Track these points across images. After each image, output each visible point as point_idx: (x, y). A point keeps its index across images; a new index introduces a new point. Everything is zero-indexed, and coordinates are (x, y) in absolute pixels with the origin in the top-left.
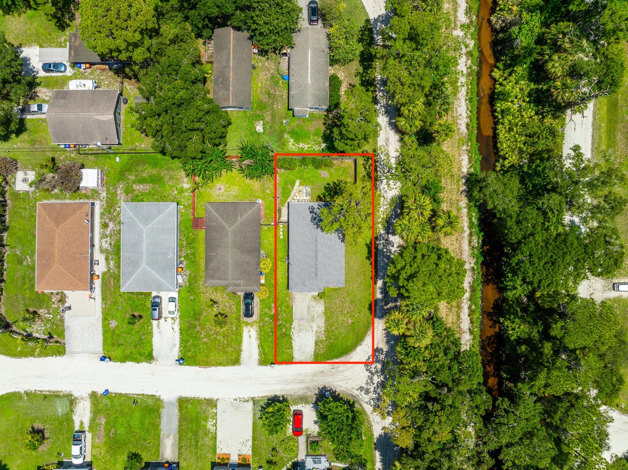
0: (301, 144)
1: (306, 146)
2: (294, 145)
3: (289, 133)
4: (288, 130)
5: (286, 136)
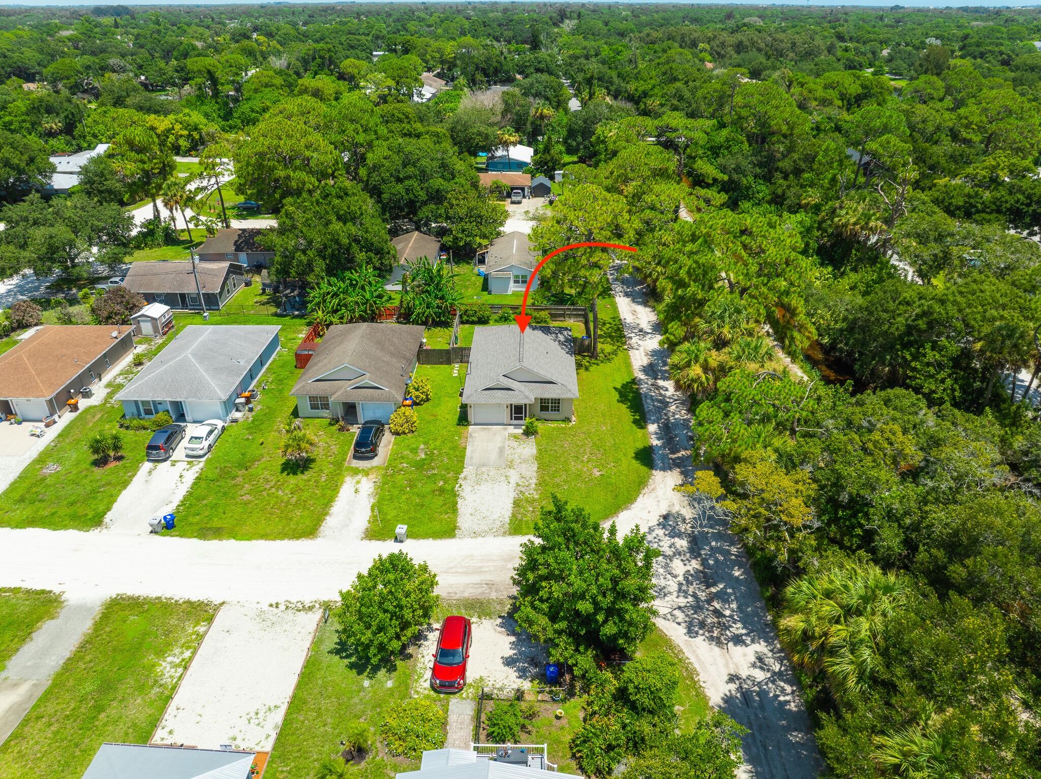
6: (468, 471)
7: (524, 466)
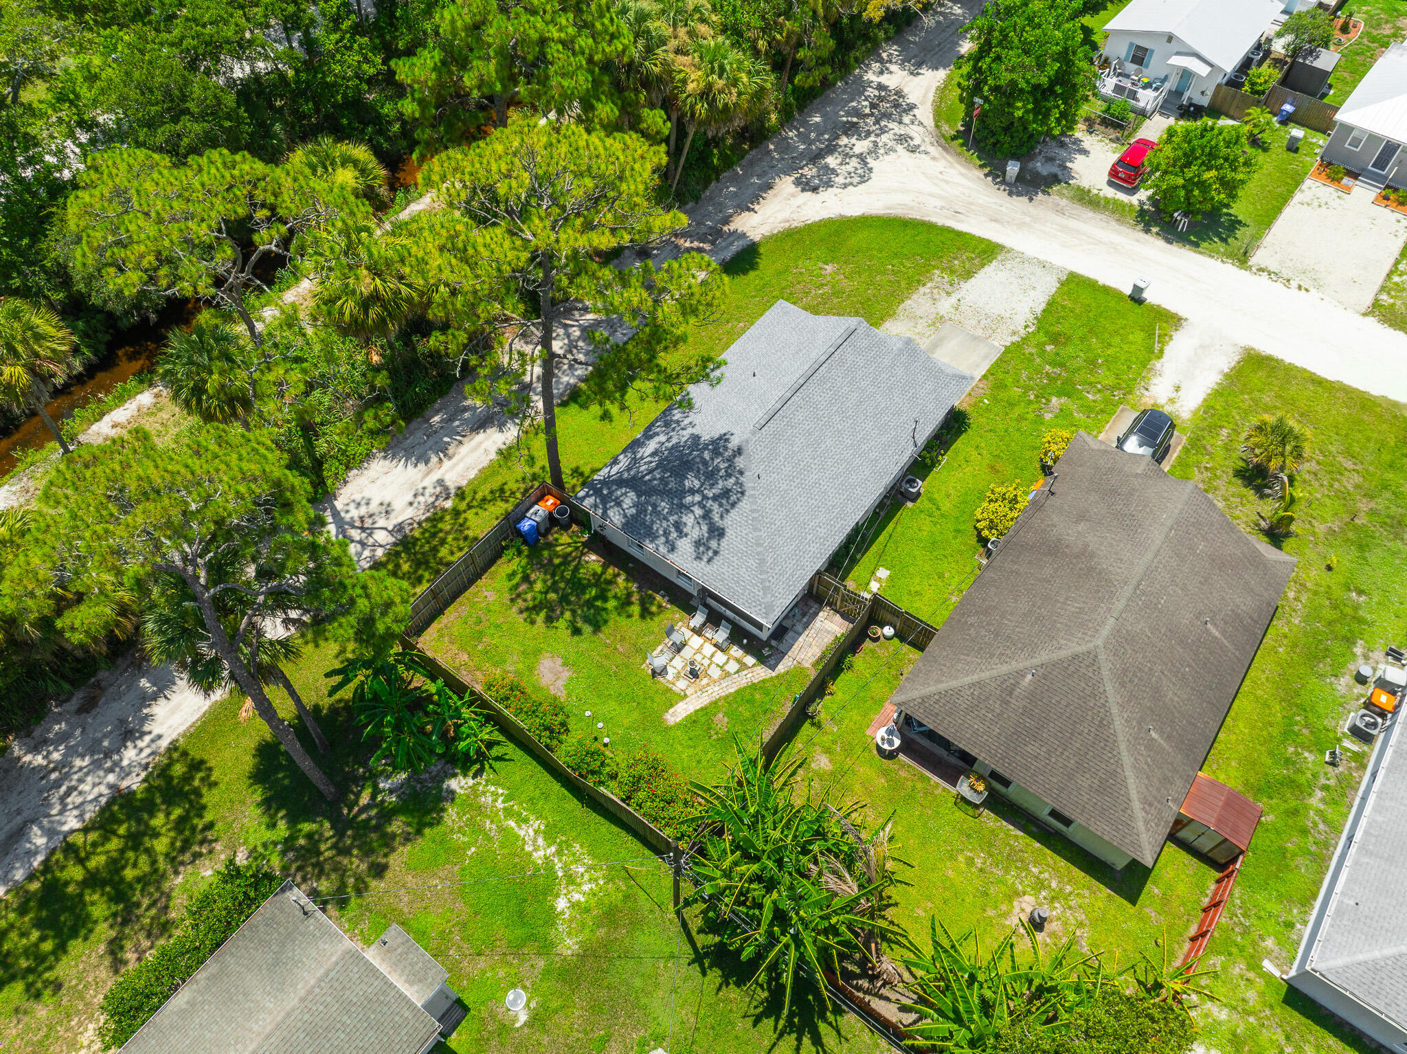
0: (538, 856)
1: (526, 832)
2: (571, 879)
3: (546, 948)
4: (541, 963)
5: (569, 945)
6: (1002, 340)
7: (921, 312)
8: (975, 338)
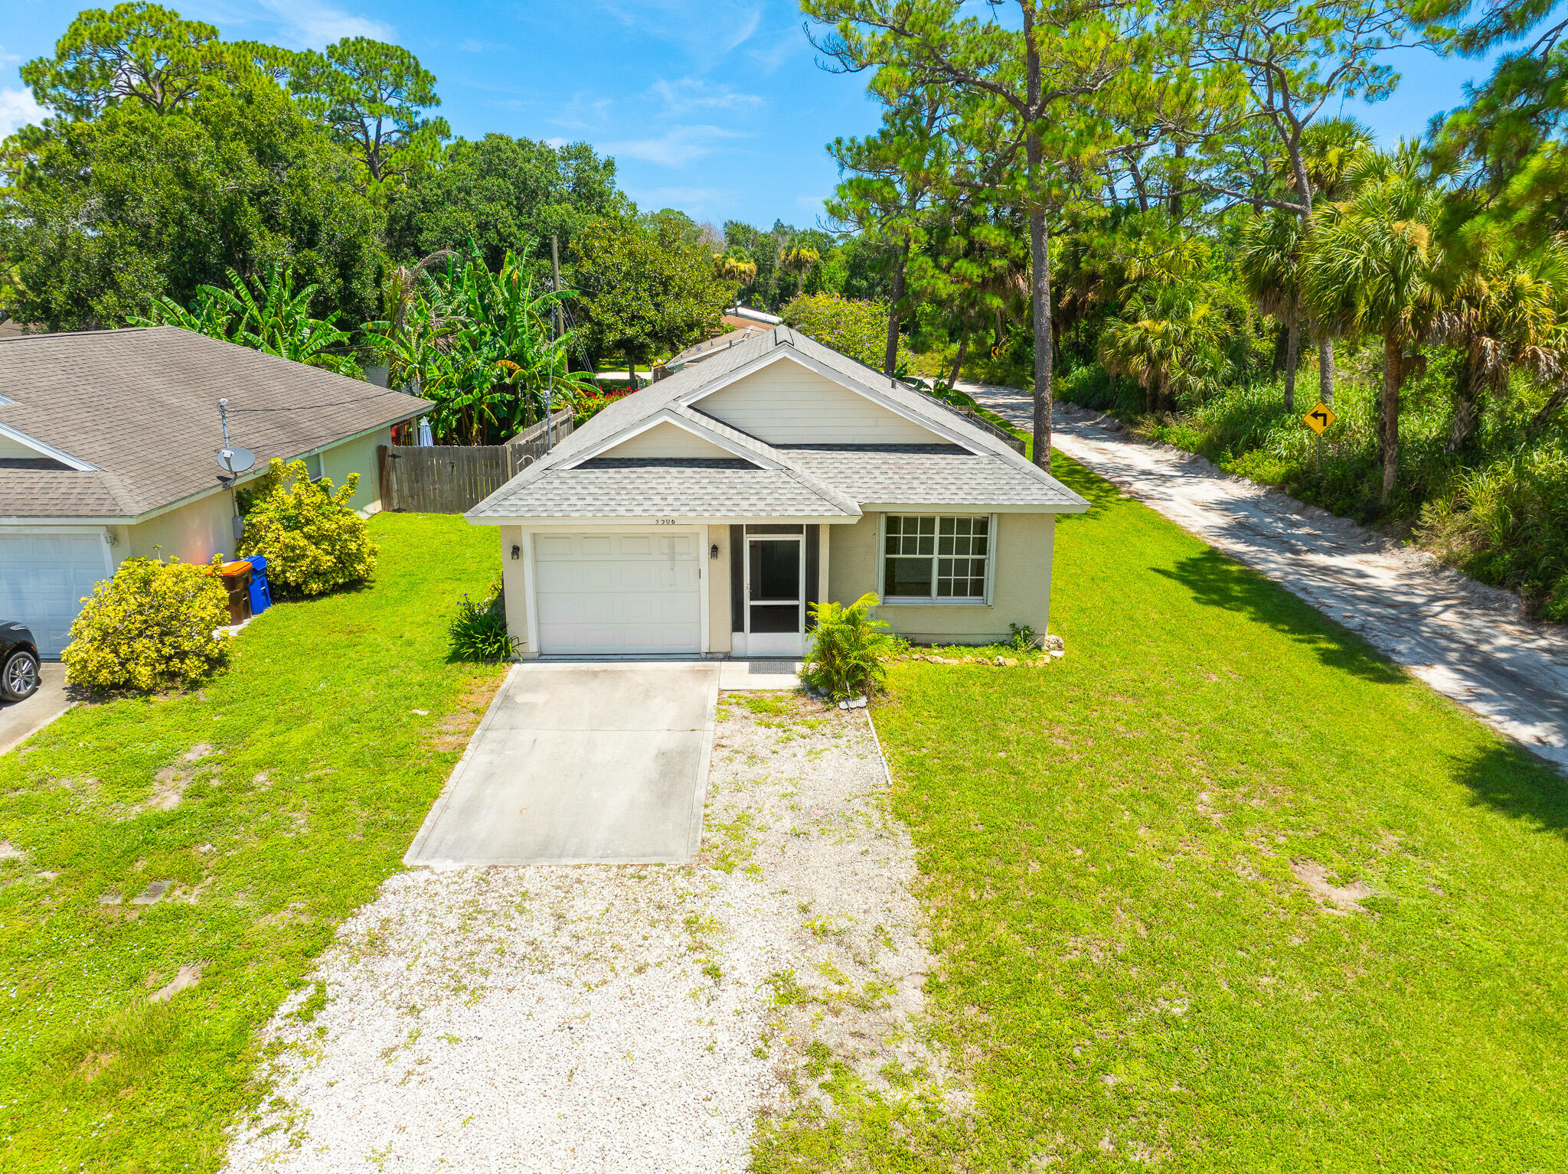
6: (420, 890)
7: (822, 851)
8: (545, 850)
